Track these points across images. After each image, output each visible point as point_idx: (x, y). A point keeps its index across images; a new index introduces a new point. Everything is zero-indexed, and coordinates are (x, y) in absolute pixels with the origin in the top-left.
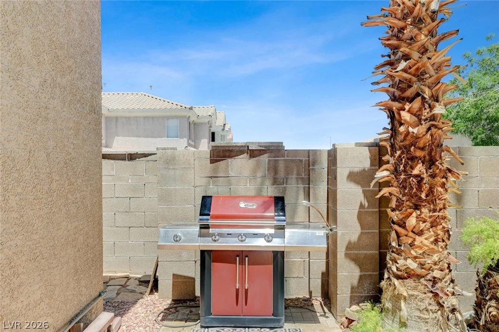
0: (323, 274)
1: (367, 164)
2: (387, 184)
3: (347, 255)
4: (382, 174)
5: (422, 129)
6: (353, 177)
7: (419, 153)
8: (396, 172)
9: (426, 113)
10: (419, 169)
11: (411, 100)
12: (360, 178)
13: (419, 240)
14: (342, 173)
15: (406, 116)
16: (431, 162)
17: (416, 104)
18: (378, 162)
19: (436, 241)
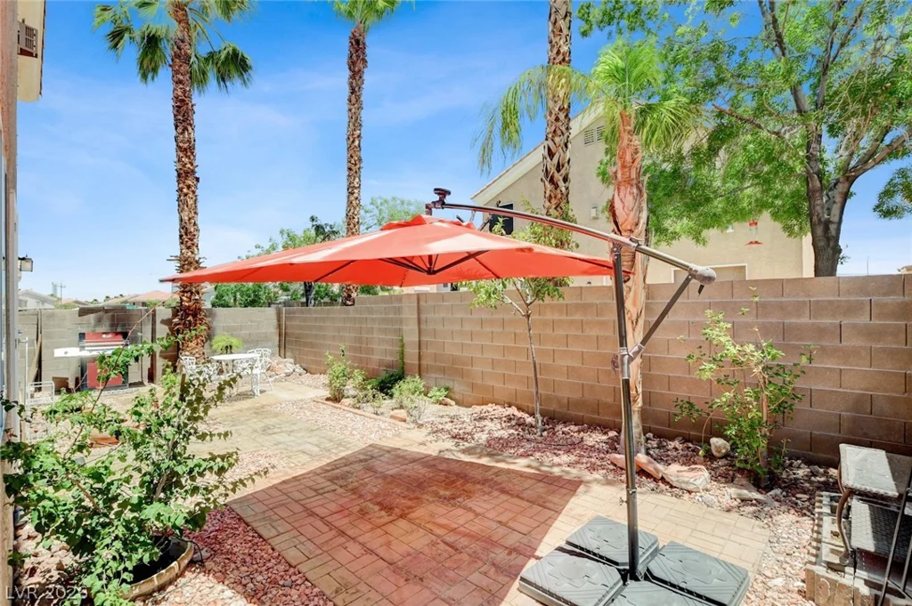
0: (149, 369)
1: (170, 316)
2: (179, 324)
3: (160, 356)
4: (176, 320)
5: (191, 304)
6: (163, 322)
7: (190, 312)
8: (181, 319)
9: (193, 298)
10: (190, 318)
11: (187, 292)
12: (167, 322)
13: (190, 344)
14: (158, 320)
15: (184, 298)
16: (195, 316)
17: (189, 294)
18: (175, 315)
19: (197, 344)
